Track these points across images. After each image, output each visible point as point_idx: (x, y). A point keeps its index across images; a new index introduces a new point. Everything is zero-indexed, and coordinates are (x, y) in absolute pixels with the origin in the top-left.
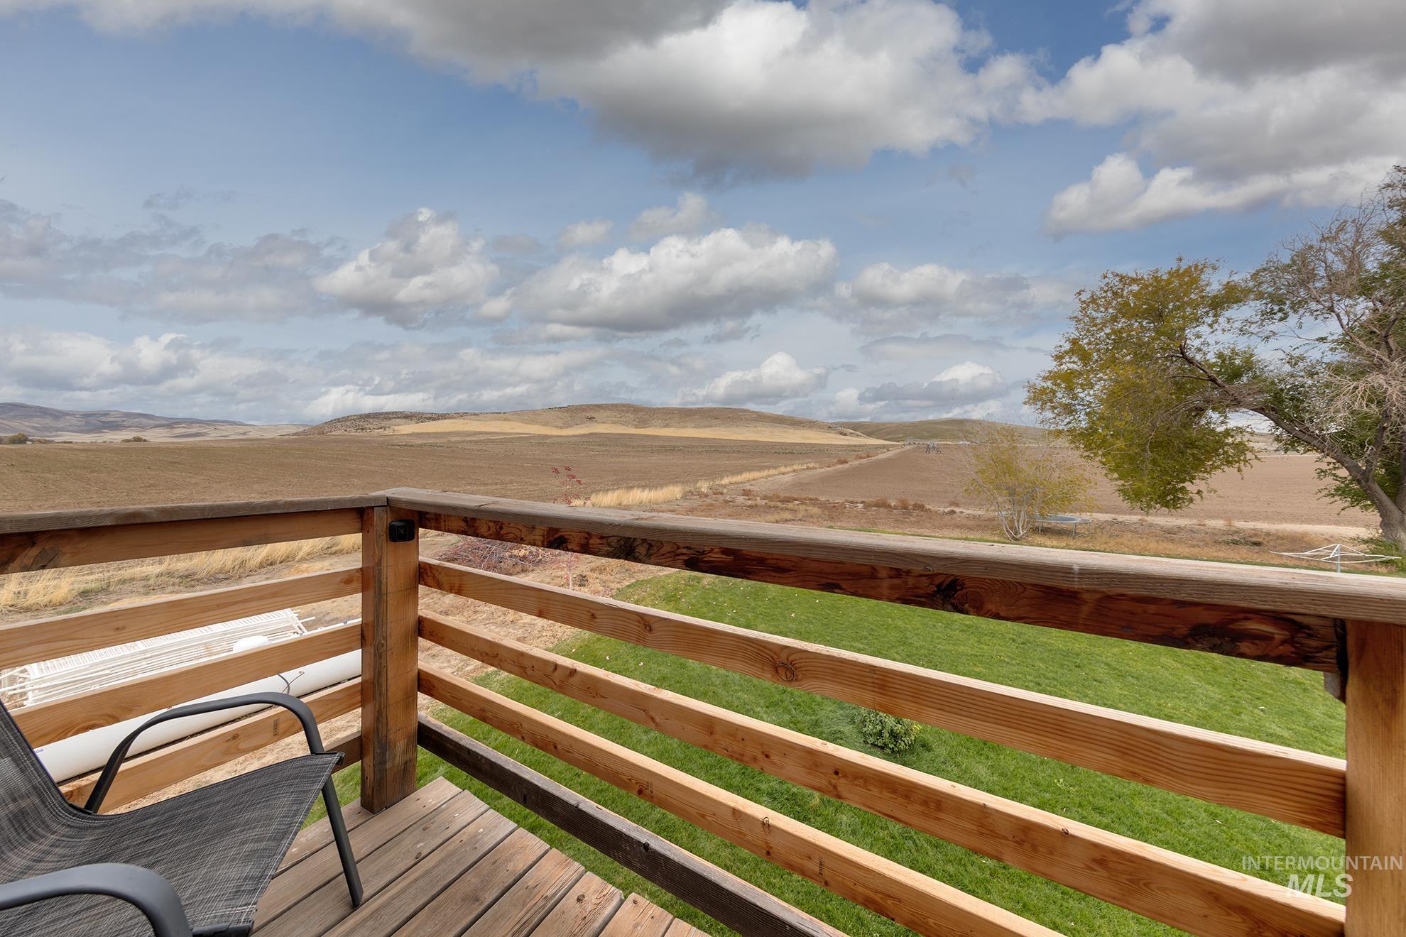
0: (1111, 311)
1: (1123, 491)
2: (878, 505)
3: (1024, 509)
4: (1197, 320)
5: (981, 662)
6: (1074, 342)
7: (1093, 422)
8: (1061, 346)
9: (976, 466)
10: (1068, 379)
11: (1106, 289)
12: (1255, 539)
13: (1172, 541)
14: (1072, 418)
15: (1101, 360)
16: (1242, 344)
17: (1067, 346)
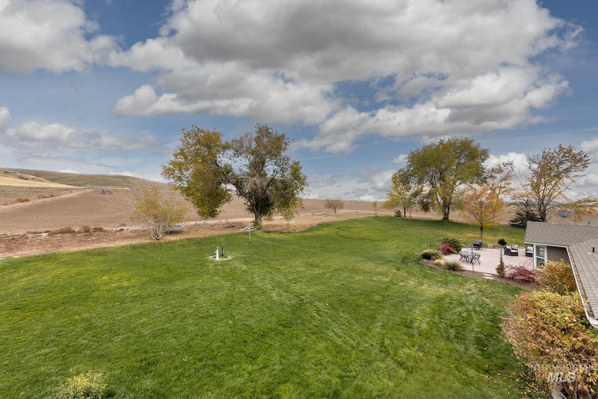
0: (195, 141)
1: (199, 213)
2: (62, 232)
3: (162, 224)
4: (219, 152)
5: (144, 316)
6: (182, 150)
7: (189, 185)
8: (176, 151)
9: (137, 204)
10: (180, 166)
11: (193, 131)
12: (233, 225)
13: (213, 229)
14: (181, 183)
15: (191, 160)
16: (230, 162)
17: (179, 151)
